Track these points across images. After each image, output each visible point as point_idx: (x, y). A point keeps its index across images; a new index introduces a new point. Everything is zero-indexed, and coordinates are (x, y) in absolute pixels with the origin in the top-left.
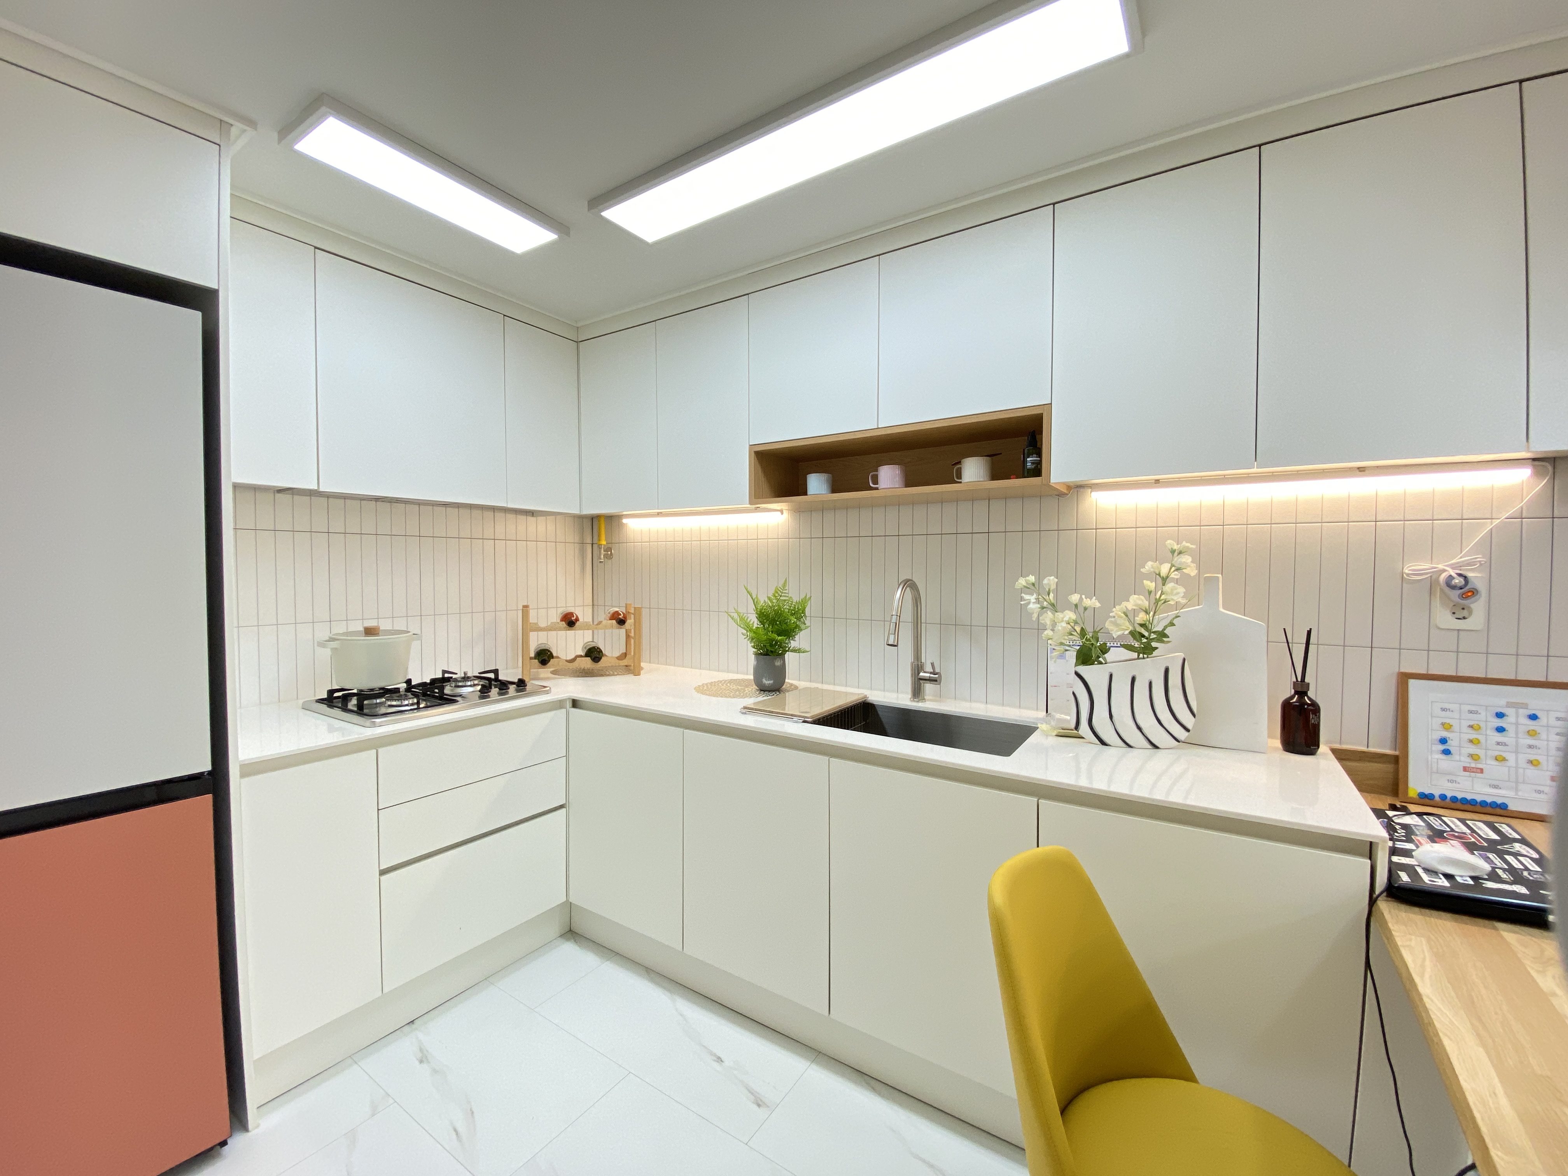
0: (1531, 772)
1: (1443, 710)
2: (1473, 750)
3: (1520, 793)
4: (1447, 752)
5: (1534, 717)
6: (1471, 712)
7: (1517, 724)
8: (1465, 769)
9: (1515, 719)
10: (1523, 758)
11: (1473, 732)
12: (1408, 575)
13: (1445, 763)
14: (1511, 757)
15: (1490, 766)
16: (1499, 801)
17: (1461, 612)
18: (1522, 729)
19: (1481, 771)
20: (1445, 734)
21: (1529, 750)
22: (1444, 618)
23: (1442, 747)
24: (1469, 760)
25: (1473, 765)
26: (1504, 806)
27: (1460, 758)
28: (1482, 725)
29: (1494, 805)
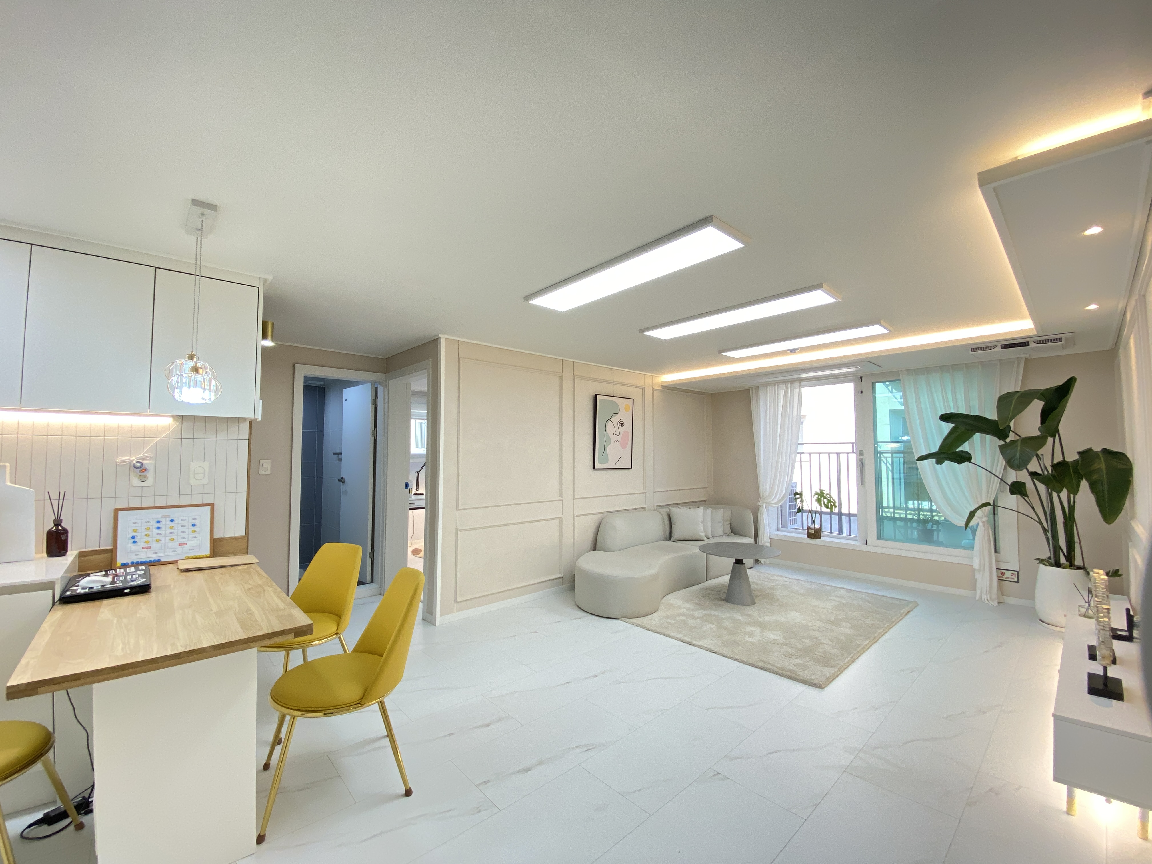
0: (171, 544)
1: (134, 523)
2: (147, 539)
3: (166, 554)
4: (134, 542)
5: (172, 521)
6: (146, 522)
7: (166, 525)
8: (143, 548)
9: (165, 523)
10: (168, 538)
11: (147, 531)
12: (118, 462)
13: (134, 547)
14: (163, 540)
15: (155, 545)
16: (157, 559)
17: (143, 478)
18: (168, 526)
19: (150, 547)
20: (134, 534)
21: (171, 535)
22: (136, 481)
23: (133, 540)
24: (145, 543)
25: (146, 546)
26: (159, 561)
27: (141, 544)
28: (151, 527)
29: (155, 561)
